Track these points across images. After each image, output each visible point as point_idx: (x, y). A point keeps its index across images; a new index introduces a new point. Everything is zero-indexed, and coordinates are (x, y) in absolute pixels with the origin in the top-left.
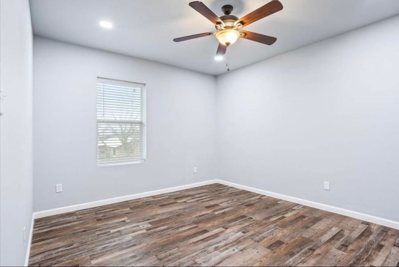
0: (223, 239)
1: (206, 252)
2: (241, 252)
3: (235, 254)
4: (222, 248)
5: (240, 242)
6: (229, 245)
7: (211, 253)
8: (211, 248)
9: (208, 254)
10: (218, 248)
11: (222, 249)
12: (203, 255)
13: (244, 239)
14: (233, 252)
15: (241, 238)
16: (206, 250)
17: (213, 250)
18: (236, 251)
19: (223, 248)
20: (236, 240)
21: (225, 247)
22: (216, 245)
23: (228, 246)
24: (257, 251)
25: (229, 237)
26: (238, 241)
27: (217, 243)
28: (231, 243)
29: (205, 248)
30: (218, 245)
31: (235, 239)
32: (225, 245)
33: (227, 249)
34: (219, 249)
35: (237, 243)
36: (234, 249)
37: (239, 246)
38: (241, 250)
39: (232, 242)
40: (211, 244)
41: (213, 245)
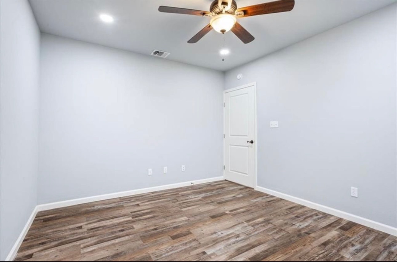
0: (230, 246)
1: (247, 234)
2: (216, 232)
3: (221, 231)
4: (233, 237)
5: (214, 241)
6: (225, 238)
7: (242, 233)
8: (243, 237)
9: (244, 232)
10: (236, 237)
11: (233, 235)
12: (248, 231)
13: (208, 245)
14: (222, 232)
15: (211, 245)
16: (247, 236)
17: (241, 235)
18: (219, 233)
19: (231, 236)
20: (217, 243)
21: (230, 236)
22: (238, 239)
23: (227, 238)
24: (203, 231)
25: (224, 247)
26: (215, 243)
27: (237, 242)
28: (223, 240)
29: (248, 237)
30: (236, 239)
31: (217, 245)
32: (229, 239)
33: (228, 235)
34: (234, 236)
35: (217, 240)
36: (221, 235)
37: (216, 237)
38: (215, 233)
39: (221, 242)
40: (243, 241)
41: (242, 240)
